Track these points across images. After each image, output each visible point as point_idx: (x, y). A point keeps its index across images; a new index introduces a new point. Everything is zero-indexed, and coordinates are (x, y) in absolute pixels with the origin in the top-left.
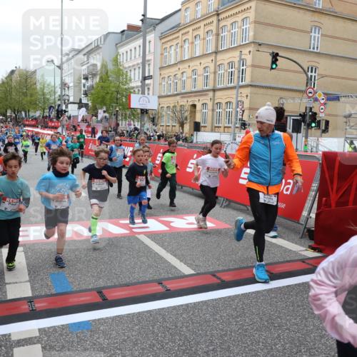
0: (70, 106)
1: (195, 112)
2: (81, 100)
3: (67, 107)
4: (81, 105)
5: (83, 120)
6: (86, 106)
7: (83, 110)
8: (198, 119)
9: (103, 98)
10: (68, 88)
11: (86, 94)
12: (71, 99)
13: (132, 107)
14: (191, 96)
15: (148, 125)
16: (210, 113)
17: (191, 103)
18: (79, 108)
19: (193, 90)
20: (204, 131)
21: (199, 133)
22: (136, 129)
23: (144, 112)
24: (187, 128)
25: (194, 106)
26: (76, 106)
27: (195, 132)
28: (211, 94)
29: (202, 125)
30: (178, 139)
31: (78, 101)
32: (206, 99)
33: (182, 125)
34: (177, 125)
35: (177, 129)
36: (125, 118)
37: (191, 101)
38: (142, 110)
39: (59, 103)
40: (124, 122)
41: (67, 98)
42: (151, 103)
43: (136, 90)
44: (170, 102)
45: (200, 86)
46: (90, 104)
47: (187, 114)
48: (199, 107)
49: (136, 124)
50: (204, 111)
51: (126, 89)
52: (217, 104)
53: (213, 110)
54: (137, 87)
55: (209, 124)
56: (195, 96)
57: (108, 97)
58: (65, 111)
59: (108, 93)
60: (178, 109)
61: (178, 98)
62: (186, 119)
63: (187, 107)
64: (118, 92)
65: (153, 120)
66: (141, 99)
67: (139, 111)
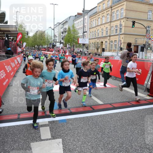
0: (57, 43)
1: (103, 45)
2: (61, 41)
3: (56, 44)
4: (61, 43)
5: (61, 48)
6: (63, 43)
7: (62, 44)
8: (104, 47)
9: (69, 40)
10: (56, 37)
11: (63, 39)
12: (57, 41)
13: (79, 43)
14: (101, 39)
15: (85, 50)
16: (108, 45)
17: (101, 41)
18: (60, 44)
19: (102, 36)
20: (106, 52)
21: (104, 52)
22: (81, 51)
23: (84, 45)
24: (99, 50)
25: (102, 42)
26: (59, 43)
27: (103, 52)
28: (109, 38)
29: (105, 49)
30: (96, 54)
31: (60, 41)
32: (107, 40)
33: (98, 49)
34: (96, 50)
35: (96, 51)
36: (77, 47)
37: (101, 40)
38: (83, 44)
39: (53, 42)
40: (76, 49)
41: (56, 40)
42: (86, 41)
43: (81, 37)
44: (93, 41)
45: (104, 35)
46: (64, 42)
47: (99, 45)
48: (104, 43)
49: (81, 49)
50: (106, 44)
51: (77, 37)
52: (111, 41)
53: (109, 44)
54: (81, 36)
55: (108, 49)
56: (102, 38)
57: (71, 40)
58: (55, 45)
59: (70, 38)
60: (96, 43)
61: (96, 39)
62: (99, 47)
63: (100, 43)
64: (74, 38)
65: (87, 48)
66: (83, 40)
67: (82, 45)
